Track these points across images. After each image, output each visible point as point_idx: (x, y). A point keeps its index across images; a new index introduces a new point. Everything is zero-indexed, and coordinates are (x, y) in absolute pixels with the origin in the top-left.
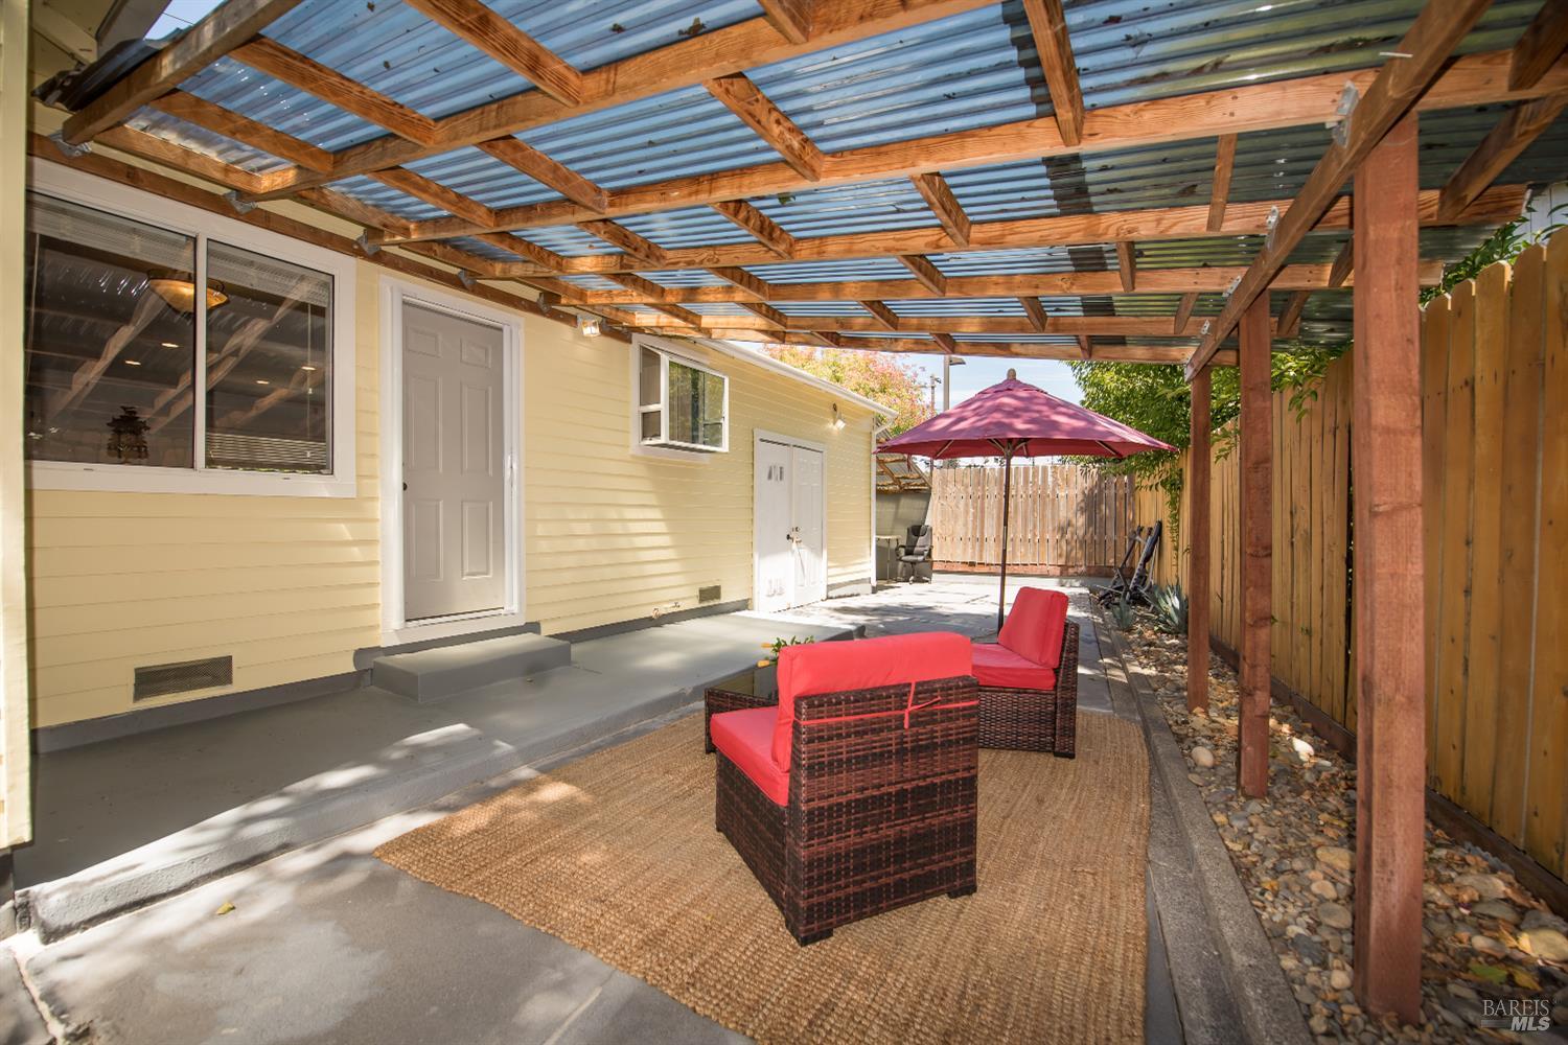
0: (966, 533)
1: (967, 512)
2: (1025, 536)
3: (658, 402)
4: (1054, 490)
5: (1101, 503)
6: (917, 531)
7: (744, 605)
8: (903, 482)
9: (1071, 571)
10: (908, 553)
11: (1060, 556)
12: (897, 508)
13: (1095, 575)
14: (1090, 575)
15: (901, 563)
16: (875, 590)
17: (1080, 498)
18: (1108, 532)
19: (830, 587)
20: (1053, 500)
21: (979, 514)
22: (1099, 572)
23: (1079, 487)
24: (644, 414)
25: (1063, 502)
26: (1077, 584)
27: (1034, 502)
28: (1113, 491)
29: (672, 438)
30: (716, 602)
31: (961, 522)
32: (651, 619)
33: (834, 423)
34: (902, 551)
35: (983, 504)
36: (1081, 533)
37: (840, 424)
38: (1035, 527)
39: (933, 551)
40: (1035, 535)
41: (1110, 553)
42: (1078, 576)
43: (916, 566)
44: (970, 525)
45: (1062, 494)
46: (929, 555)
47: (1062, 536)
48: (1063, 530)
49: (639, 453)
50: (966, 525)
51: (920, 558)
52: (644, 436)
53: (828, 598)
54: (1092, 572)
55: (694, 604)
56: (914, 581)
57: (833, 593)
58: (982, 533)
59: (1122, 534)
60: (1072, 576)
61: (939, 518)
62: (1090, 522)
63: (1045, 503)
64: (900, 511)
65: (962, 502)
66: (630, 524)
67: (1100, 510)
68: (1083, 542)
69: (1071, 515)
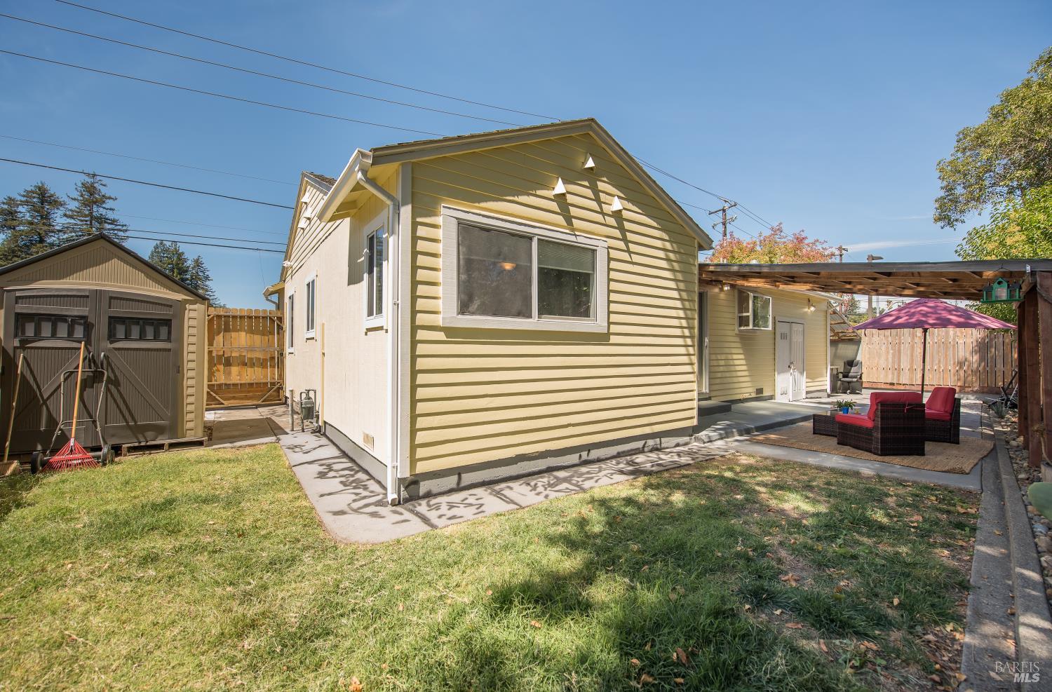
0: (887, 366)
1: (888, 352)
2: (932, 368)
3: (748, 312)
4: (954, 339)
5: (991, 347)
6: (850, 363)
7: (772, 397)
8: (841, 335)
9: (967, 389)
10: (844, 377)
11: (959, 380)
12: (836, 349)
13: (987, 393)
14: (983, 393)
15: (839, 382)
16: (829, 396)
17: (975, 344)
18: (998, 366)
19: (807, 393)
20: (954, 345)
21: (897, 353)
22: (993, 391)
23: (974, 337)
24: (740, 317)
25: (961, 347)
26: (972, 398)
27: (939, 346)
28: (1001, 339)
29: (754, 326)
30: (761, 395)
31: (883, 359)
32: (740, 400)
33: (809, 308)
34: (841, 376)
35: (900, 347)
36: (975, 366)
37: (812, 309)
38: (939, 361)
39: (863, 375)
40: (940, 367)
41: (1000, 378)
42: (974, 393)
43: (851, 385)
44: (890, 360)
45: (961, 341)
46: (861, 378)
47: (960, 368)
48: (961, 364)
49: (738, 333)
50: (887, 359)
51: (855, 380)
52: (740, 326)
53: (807, 398)
54: (985, 390)
55: (754, 395)
56: (850, 393)
57: (809, 396)
58: (899, 366)
59: (1009, 367)
60: (968, 393)
61: (867, 356)
62: (982, 359)
63: (947, 347)
64: (838, 351)
65: (884, 348)
66: (735, 361)
67: (991, 352)
68: (977, 372)
69: (968, 355)
